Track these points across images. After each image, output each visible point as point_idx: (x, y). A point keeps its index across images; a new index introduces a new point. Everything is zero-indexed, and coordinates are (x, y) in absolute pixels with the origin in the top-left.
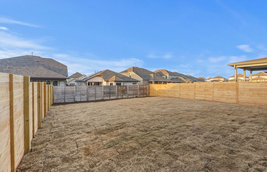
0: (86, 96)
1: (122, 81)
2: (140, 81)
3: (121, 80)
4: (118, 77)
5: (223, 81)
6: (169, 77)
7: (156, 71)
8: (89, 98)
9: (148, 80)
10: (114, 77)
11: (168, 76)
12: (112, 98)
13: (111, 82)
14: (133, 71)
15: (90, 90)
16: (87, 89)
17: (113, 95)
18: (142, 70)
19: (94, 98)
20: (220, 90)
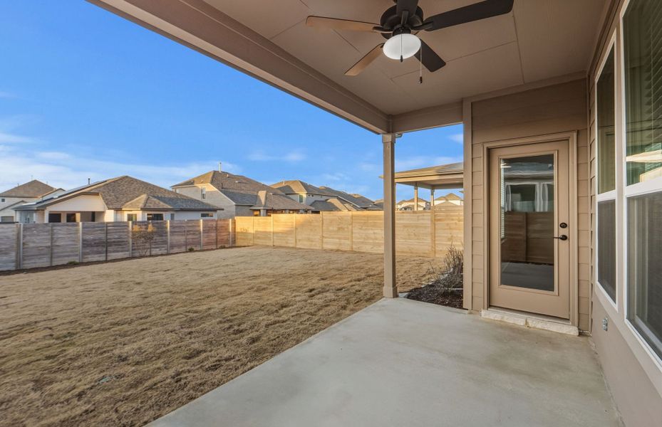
0: (13, 254)
1: (166, 210)
2: (223, 209)
3: (162, 205)
4: (155, 197)
5: (424, 209)
6: (307, 198)
7: (278, 184)
8: (24, 260)
9: (251, 206)
10: (144, 197)
11: (305, 196)
12: (112, 256)
13: (130, 213)
14: (212, 182)
15: (28, 238)
16: (18, 234)
17: (120, 249)
18: (238, 179)
19: (49, 260)
20: (364, 228)
